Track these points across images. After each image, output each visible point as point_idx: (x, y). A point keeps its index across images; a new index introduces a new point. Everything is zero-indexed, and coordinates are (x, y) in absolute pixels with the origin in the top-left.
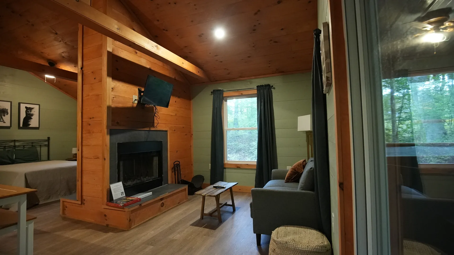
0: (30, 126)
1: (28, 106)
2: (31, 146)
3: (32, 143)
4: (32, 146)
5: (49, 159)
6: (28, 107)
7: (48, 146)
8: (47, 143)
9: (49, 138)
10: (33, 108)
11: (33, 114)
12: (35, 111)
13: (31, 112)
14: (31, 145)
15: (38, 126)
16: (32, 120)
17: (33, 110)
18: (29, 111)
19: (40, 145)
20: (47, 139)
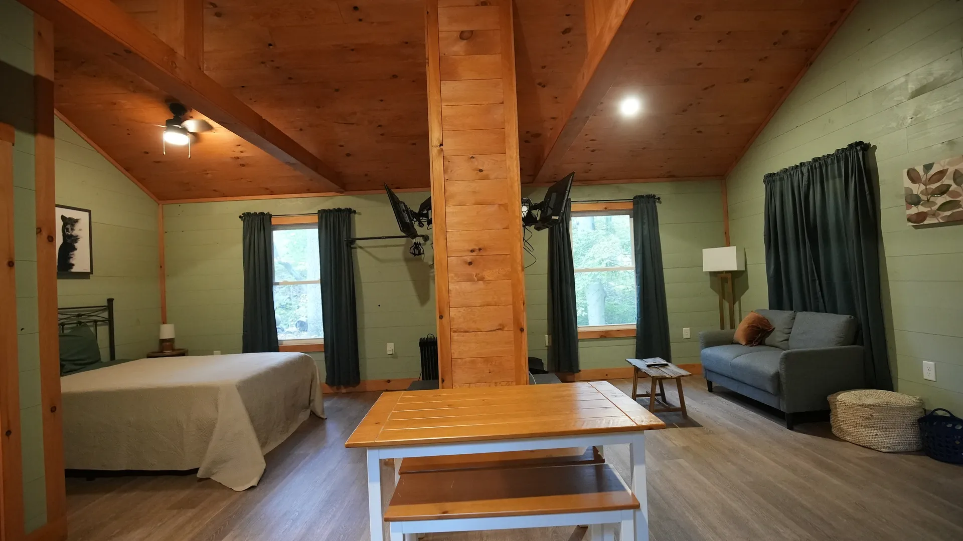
0: (74, 270)
1: (69, 214)
2: (75, 325)
3: (79, 315)
4: (80, 323)
5: (113, 360)
6: (67, 217)
7: (110, 321)
8: (105, 315)
9: (110, 301)
10: (76, 221)
11: (77, 236)
12: (81, 230)
13: (72, 230)
14: (75, 322)
15: (89, 271)
16: (75, 252)
17: (77, 226)
18: (70, 229)
19: (96, 321)
20: (106, 304)
